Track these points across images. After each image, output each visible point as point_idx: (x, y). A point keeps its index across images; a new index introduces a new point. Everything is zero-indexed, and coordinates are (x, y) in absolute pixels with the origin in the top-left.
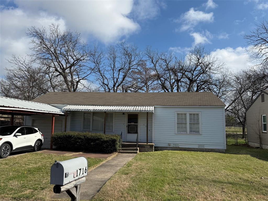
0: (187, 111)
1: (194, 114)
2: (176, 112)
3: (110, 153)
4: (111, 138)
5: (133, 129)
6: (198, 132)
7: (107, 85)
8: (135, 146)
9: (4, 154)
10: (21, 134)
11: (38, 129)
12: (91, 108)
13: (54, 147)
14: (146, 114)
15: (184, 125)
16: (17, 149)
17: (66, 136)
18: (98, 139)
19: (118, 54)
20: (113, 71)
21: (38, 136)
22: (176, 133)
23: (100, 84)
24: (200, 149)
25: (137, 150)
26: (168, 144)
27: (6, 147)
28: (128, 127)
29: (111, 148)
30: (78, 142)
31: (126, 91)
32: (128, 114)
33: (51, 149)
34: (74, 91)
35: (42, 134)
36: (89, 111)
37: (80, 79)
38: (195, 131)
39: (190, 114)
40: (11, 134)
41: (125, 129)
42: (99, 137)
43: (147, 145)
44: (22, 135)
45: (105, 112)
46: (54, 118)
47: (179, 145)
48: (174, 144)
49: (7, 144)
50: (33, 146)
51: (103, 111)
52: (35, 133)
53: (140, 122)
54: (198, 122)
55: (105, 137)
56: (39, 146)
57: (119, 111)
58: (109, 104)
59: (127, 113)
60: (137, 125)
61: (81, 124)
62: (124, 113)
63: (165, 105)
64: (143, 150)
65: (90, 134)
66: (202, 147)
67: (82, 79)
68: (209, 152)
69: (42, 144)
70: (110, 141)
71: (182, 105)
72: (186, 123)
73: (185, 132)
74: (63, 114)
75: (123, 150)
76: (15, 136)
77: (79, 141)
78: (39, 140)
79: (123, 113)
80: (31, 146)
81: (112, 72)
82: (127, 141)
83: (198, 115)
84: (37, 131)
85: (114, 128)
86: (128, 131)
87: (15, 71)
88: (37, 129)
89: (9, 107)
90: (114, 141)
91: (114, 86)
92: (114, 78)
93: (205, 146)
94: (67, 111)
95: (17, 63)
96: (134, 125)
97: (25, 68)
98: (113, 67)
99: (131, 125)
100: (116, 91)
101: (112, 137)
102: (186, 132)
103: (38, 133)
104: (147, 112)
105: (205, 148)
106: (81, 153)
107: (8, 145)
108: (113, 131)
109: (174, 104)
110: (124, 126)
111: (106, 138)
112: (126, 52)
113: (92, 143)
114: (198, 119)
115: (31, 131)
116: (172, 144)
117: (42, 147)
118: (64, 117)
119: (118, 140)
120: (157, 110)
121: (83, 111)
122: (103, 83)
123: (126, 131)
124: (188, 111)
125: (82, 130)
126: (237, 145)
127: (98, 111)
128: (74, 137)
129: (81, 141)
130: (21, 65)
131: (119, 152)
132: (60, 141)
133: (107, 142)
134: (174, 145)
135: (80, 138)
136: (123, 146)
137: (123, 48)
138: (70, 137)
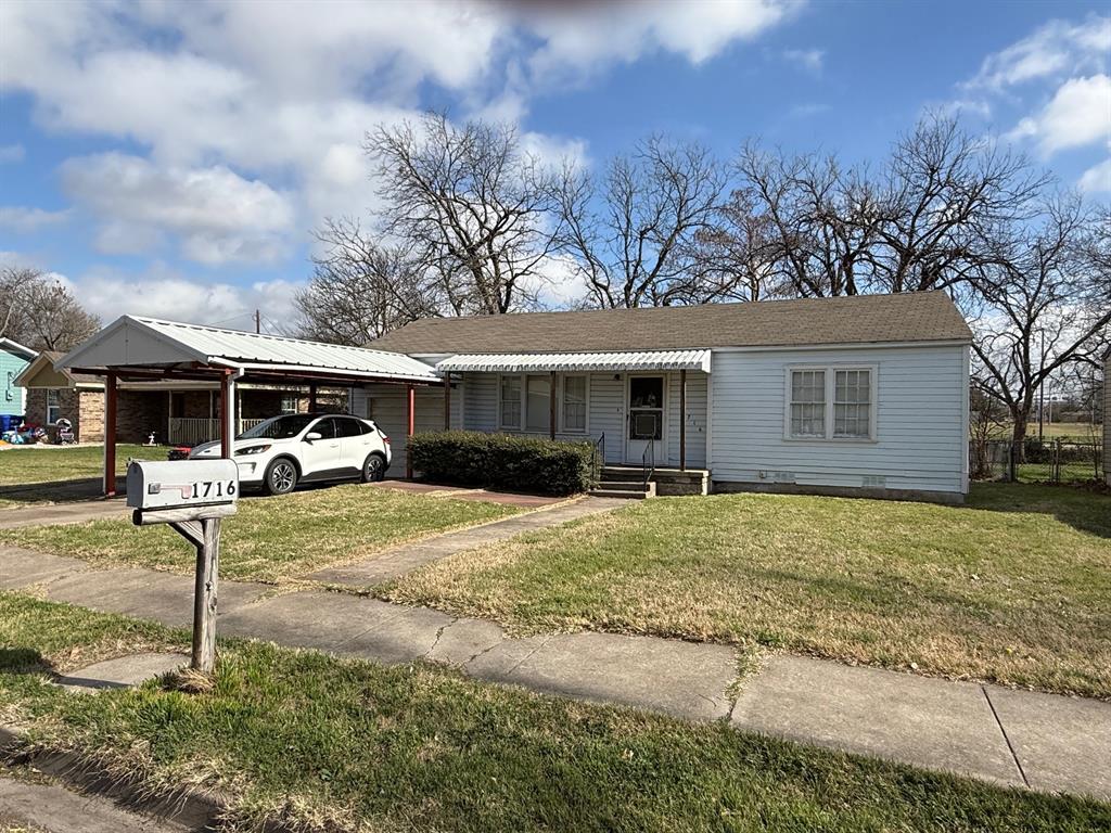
0: (825, 364)
1: (853, 373)
2: (788, 369)
3: (563, 496)
4: (565, 452)
5: (646, 427)
6: (867, 433)
7: (606, 289)
8: (642, 477)
9: (278, 486)
10: (319, 436)
11: (375, 424)
12: (513, 361)
13: (417, 474)
14: (679, 377)
15: (814, 412)
16: (312, 475)
17: (441, 442)
18: (527, 454)
19: (639, 181)
20: (626, 239)
21: (374, 441)
22: (787, 437)
23: (587, 285)
24: (869, 490)
25: (648, 489)
26: (757, 473)
27: (283, 468)
28: (633, 420)
29: (565, 479)
30: (473, 460)
31: (665, 304)
32: (632, 379)
33: (410, 479)
34: (503, 310)
35: (385, 437)
36: (508, 370)
37: (517, 275)
38: (855, 428)
39: (839, 374)
40: (295, 435)
41: (624, 426)
42: (531, 448)
43: (680, 476)
44: (322, 438)
45: (552, 372)
46: (412, 391)
47: (797, 476)
48: (778, 474)
49: (282, 460)
50: (360, 467)
51: (547, 369)
52: (364, 433)
53: (668, 401)
54: (867, 399)
55: (548, 447)
56: (378, 469)
57: (594, 368)
58: (570, 347)
59: (630, 373)
60: (661, 412)
61: (495, 410)
62: (617, 377)
63: (753, 348)
64: (668, 490)
65: (509, 440)
66: (878, 486)
67: (522, 274)
68: (896, 502)
69: (385, 465)
70: (561, 459)
71: (809, 344)
72: (823, 405)
73: (819, 435)
74: (439, 380)
75: (603, 487)
76: (305, 439)
77: (476, 457)
78: (377, 453)
79: (617, 375)
80: (353, 469)
81: (624, 242)
82: (629, 462)
83: (866, 373)
84: (372, 430)
85: (587, 421)
86: (632, 431)
87: (336, 265)
88: (370, 423)
89: (271, 362)
90: (572, 461)
91: (628, 288)
92: (628, 262)
93: (888, 479)
94: (450, 372)
95: (338, 240)
96: (650, 412)
97: (361, 252)
98: (624, 226)
99: (641, 412)
100: (636, 305)
101: (568, 449)
102: (821, 433)
103: (375, 433)
104: (683, 371)
105: (888, 486)
106: (481, 491)
107: (289, 462)
108: (587, 430)
109: (781, 342)
110: (620, 416)
111: (551, 450)
112: (664, 171)
113: (510, 466)
114: (868, 389)
115: (352, 428)
116: (773, 474)
117: (386, 474)
118: (443, 390)
119: (589, 457)
120: (722, 362)
121: (490, 370)
122: (597, 285)
123: (624, 432)
124: (830, 364)
125: (497, 427)
126: (1058, 484)
127: (533, 369)
128: (462, 444)
129: (482, 460)
130: (351, 245)
131: (590, 494)
132: (429, 457)
133: (552, 461)
134: (778, 476)
135: (477, 451)
136: (606, 476)
137: (655, 157)
138: (451, 446)
